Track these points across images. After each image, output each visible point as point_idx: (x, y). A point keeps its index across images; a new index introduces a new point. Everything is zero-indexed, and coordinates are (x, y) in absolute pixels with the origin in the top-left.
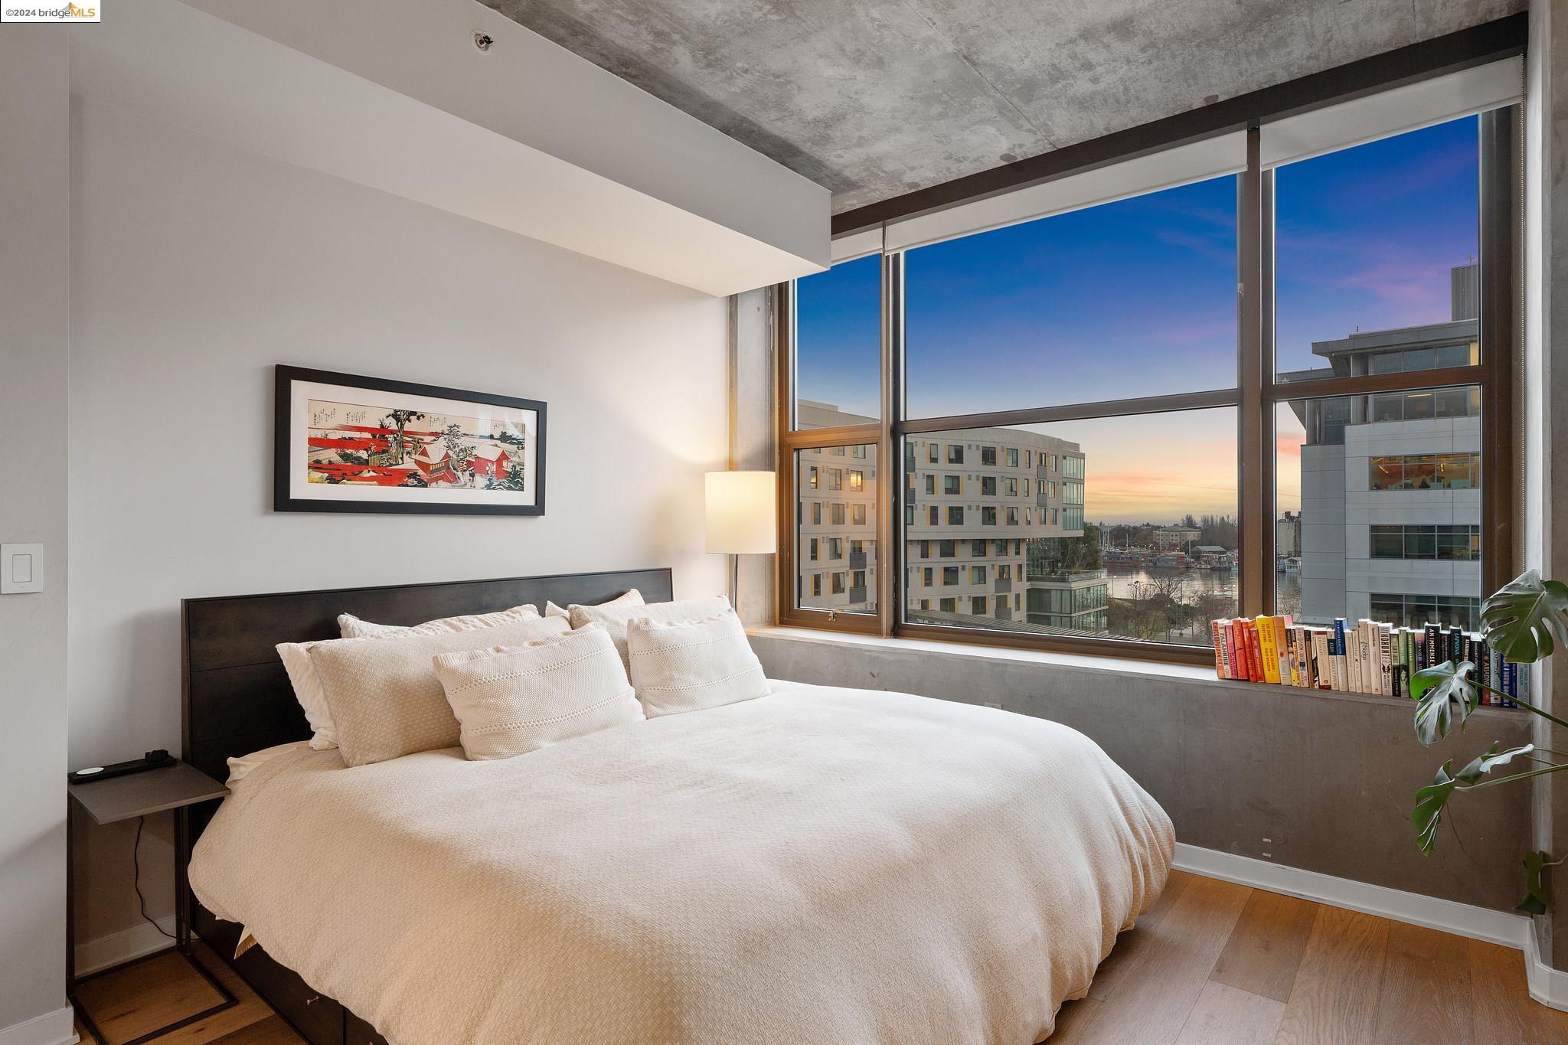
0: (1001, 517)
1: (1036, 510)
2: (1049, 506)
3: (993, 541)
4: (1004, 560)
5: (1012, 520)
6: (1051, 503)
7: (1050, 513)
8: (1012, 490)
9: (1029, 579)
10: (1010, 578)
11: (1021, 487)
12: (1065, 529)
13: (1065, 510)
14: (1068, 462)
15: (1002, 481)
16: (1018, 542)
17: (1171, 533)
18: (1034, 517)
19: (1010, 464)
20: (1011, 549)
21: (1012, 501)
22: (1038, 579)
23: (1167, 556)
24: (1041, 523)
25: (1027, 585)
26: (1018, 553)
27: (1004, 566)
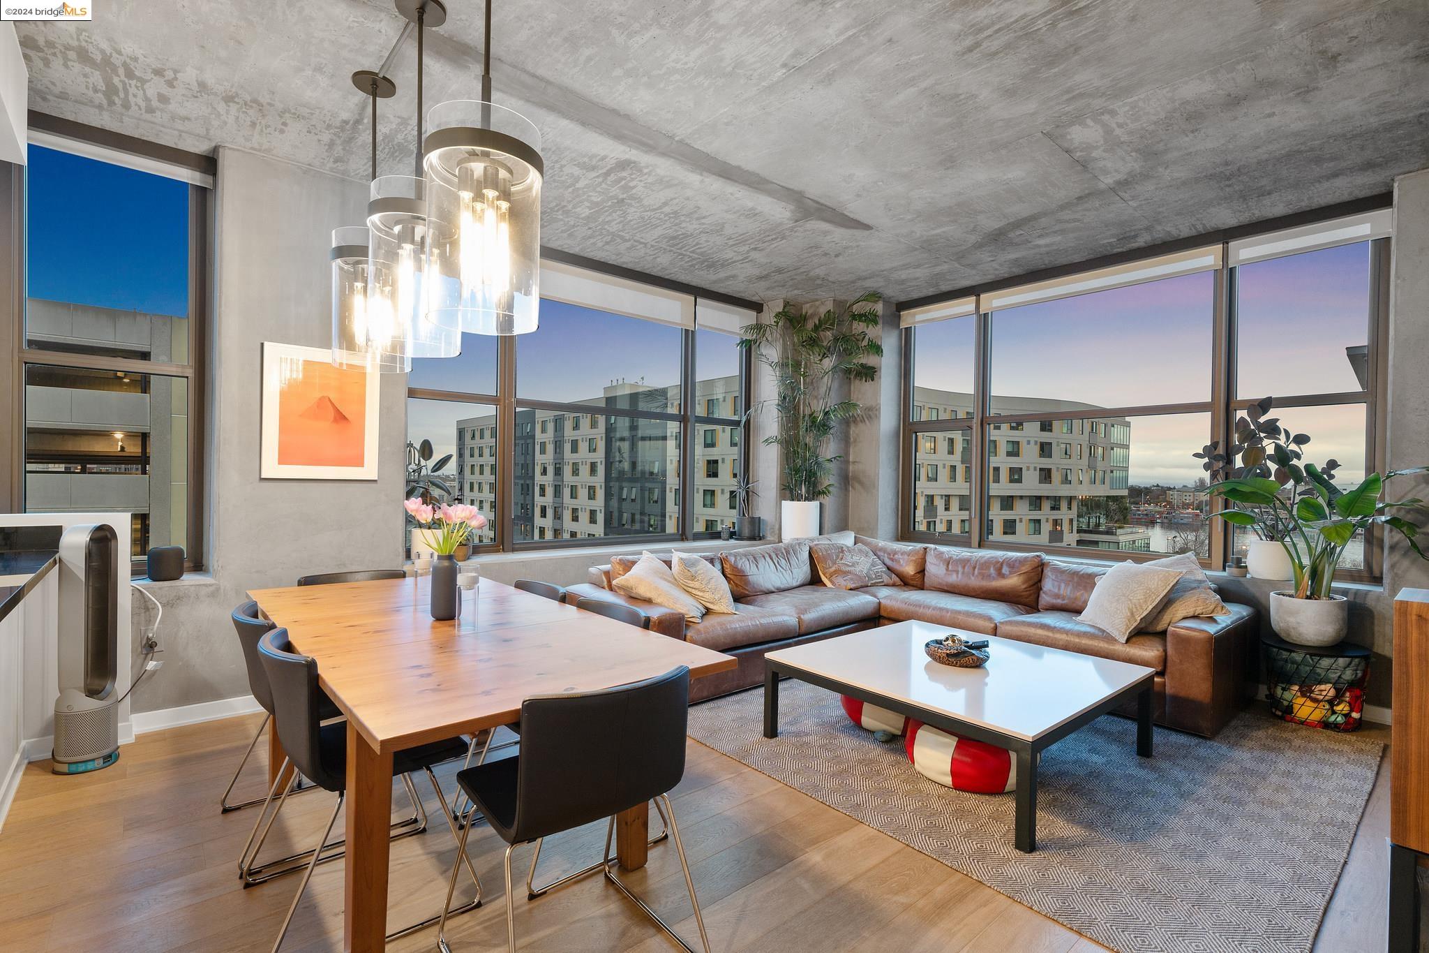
0: (1056, 477)
1: (1087, 472)
2: (1098, 469)
3: (1048, 498)
4: (1056, 515)
5: (1066, 481)
6: (1100, 465)
7: (1099, 475)
8: (1066, 454)
9: (1079, 531)
10: (1062, 530)
11: (1075, 451)
12: (1112, 488)
13: (1112, 472)
14: (1116, 430)
15: (1058, 445)
16: (1070, 499)
17: (1185, 494)
18: (1085, 477)
19: (1065, 430)
20: (1064, 505)
21: (1066, 463)
22: (1085, 532)
23: (1182, 513)
24: (1091, 483)
25: (1076, 536)
26: (1070, 509)
27: (1056, 520)
